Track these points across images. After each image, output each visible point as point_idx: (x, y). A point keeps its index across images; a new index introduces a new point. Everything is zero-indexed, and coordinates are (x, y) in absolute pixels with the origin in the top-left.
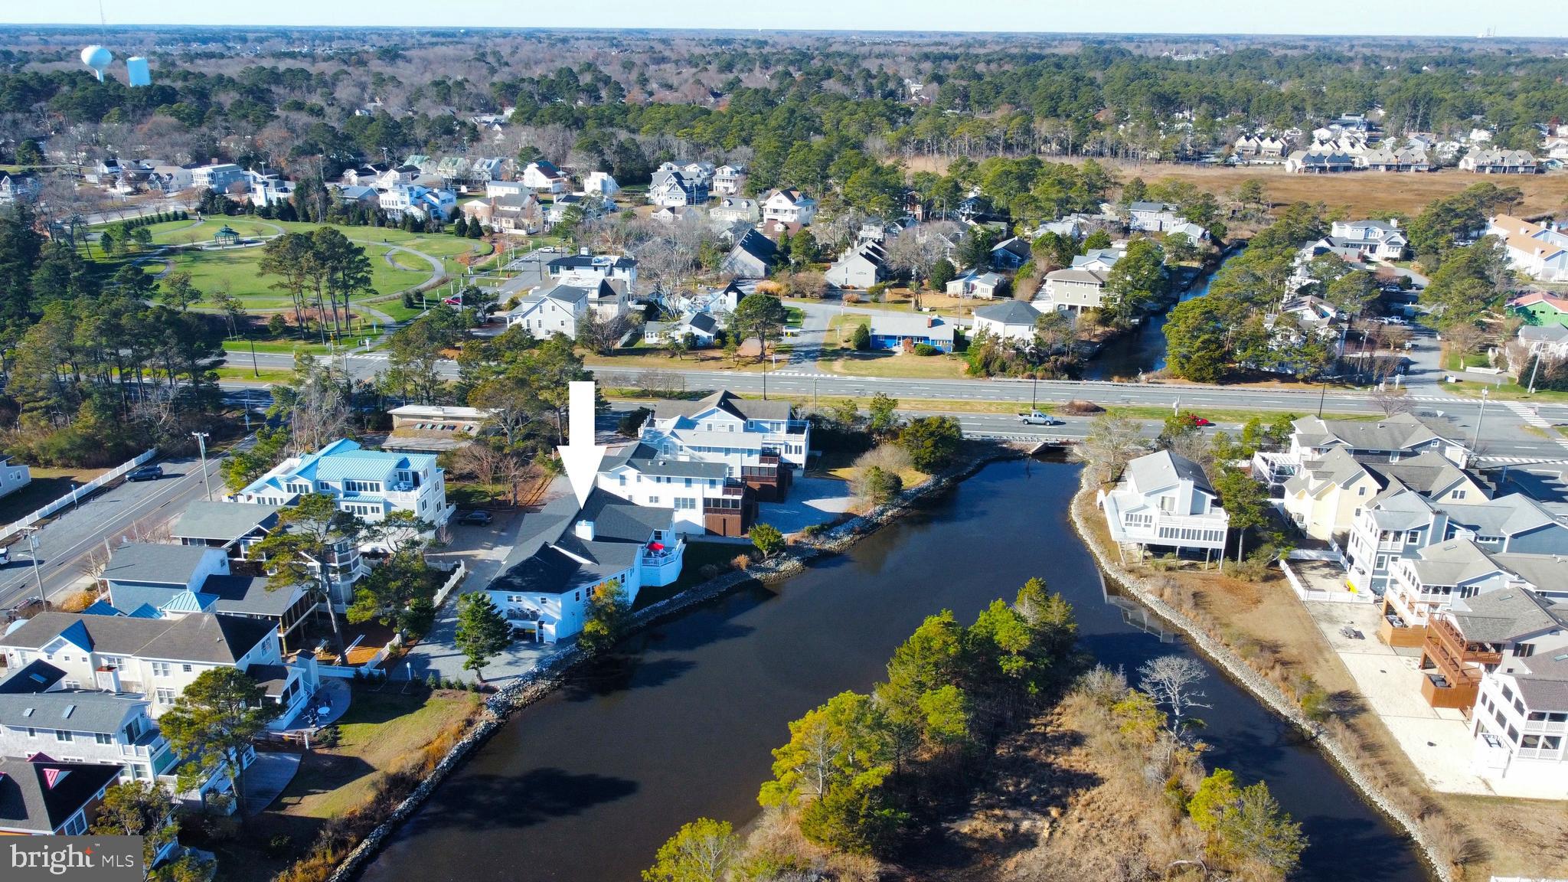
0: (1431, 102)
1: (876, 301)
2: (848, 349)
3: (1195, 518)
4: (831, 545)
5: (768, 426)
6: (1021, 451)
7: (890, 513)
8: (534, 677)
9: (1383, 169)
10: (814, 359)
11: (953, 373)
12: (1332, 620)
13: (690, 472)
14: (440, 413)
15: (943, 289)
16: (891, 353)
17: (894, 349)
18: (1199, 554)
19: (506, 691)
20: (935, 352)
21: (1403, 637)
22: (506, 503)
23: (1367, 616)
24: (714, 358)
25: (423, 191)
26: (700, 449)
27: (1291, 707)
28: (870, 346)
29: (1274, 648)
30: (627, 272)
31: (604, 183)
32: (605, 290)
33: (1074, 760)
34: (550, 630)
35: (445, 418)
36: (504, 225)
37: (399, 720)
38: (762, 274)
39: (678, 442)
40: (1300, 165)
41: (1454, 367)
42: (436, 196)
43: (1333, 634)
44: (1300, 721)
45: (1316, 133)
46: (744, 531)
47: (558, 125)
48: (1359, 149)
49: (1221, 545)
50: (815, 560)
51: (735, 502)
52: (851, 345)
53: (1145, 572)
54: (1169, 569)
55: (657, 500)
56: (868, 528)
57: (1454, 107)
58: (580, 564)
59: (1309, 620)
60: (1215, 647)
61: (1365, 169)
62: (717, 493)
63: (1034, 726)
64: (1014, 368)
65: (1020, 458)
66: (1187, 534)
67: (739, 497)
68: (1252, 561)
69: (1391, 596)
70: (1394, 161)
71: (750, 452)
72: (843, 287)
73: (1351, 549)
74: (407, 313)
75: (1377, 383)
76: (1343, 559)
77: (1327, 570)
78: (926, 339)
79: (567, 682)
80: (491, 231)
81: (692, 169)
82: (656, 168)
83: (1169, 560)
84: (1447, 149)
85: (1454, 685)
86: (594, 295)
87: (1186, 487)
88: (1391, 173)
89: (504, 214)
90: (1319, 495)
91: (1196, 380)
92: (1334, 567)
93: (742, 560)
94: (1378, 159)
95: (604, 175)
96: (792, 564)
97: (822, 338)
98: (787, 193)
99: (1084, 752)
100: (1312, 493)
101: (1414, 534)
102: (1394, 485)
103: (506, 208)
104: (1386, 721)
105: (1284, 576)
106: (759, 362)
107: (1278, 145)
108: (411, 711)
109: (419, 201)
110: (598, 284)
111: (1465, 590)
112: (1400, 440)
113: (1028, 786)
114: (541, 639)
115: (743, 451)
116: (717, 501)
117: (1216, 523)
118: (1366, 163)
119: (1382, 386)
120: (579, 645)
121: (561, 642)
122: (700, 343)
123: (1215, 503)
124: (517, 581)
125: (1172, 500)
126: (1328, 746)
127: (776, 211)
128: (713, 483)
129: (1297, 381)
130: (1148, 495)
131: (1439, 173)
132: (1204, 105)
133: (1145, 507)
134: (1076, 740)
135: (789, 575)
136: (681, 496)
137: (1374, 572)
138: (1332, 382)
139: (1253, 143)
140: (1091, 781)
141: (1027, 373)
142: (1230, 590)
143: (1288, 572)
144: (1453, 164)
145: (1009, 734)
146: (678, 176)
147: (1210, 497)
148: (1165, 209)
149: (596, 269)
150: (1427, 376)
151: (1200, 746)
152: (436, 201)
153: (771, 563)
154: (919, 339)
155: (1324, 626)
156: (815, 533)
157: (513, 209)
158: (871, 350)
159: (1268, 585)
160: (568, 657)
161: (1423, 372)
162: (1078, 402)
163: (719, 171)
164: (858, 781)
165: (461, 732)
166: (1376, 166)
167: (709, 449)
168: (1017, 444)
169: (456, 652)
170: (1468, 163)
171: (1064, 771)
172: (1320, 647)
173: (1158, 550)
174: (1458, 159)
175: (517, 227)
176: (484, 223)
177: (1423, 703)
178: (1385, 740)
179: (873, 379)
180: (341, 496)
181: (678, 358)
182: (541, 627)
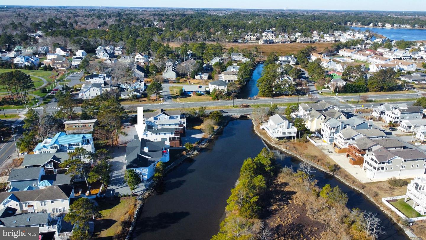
0: (287, 26)
1: (178, 82)
2: (178, 96)
3: (289, 129)
4: (203, 146)
5: (175, 117)
6: (235, 118)
7: (213, 136)
8: (146, 190)
9: (280, 43)
10: (171, 99)
11: (208, 100)
12: (324, 149)
13: (164, 131)
14: (80, 122)
15: (194, 78)
16: (190, 96)
17: (190, 94)
18: (290, 138)
19: (141, 195)
20: (201, 95)
21: (342, 151)
22: (110, 145)
23: (331, 148)
24: (143, 101)
25: (28, 57)
26: (162, 125)
27: (326, 170)
28: (184, 94)
29: (315, 157)
30: (110, 78)
31: (82, 53)
32: (106, 84)
33: (287, 189)
34: (146, 177)
35: (82, 124)
36: (58, 66)
37: (115, 207)
38: (144, 77)
39: (156, 124)
40: (262, 42)
41: (319, 89)
42: (33, 59)
43: (326, 152)
44: (329, 172)
45: (263, 34)
46: (180, 145)
47: (62, 36)
48: (274, 38)
49: (295, 135)
50: (201, 150)
51: (178, 138)
52: (179, 94)
53: (280, 144)
54: (285, 142)
55: (156, 139)
56: (210, 141)
57: (292, 27)
58: (148, 159)
59: (320, 150)
60: (303, 159)
61: (276, 43)
62: (173, 136)
63: (275, 183)
64: (224, 97)
65: (236, 119)
66: (288, 133)
67: (179, 136)
68: (302, 138)
69: (335, 142)
70: (283, 41)
71: (176, 124)
72: (167, 79)
73: (322, 133)
74: (43, 95)
75: (306, 94)
76: (320, 135)
77: (317, 138)
78: (199, 91)
79: (155, 190)
80: (54, 68)
81: (108, 48)
82: (96, 48)
83: (284, 140)
84: (293, 37)
85: (357, 160)
86: (103, 85)
87: (286, 122)
88: (282, 44)
89: (57, 63)
90: (312, 121)
91: (267, 97)
92: (318, 137)
93: (184, 153)
94: (279, 40)
95: (83, 51)
96: (196, 152)
97: (170, 93)
98: (141, 54)
99: (289, 187)
100: (310, 121)
101: (337, 128)
102: (328, 117)
103: (58, 62)
104: (346, 169)
105: (309, 141)
106: (157, 101)
107: (255, 37)
108: (118, 204)
109: (27, 60)
110: (103, 83)
111: (353, 139)
112: (324, 107)
113: (281, 196)
114: (143, 180)
115: (174, 124)
116: (173, 138)
117: (294, 129)
118: (277, 41)
119: (307, 95)
120: (153, 180)
121: (148, 180)
122: (138, 97)
123: (292, 126)
124: (134, 165)
125: (283, 126)
126: (337, 177)
127: (138, 59)
128: (172, 133)
129: (288, 95)
130: (278, 125)
131: (293, 43)
132: (235, 27)
133: (277, 128)
134: (286, 184)
135: (197, 155)
136: (163, 138)
137: (330, 137)
138: (296, 95)
139: (249, 37)
140: (294, 193)
141: (227, 99)
142: (300, 145)
143: (310, 140)
144: (295, 41)
145: (270, 185)
146: (105, 50)
147: (291, 124)
148: (240, 55)
149: (100, 78)
150: (315, 92)
151: (316, 181)
152: (33, 60)
153: (191, 153)
154: (196, 91)
155: (323, 151)
156: (199, 144)
157: (60, 62)
158: (184, 95)
159: (307, 143)
160: (152, 183)
161: (313, 91)
162: (244, 105)
163: (116, 48)
164: (251, 200)
165: (135, 207)
166: (279, 42)
167: (165, 125)
168: (234, 116)
169: (120, 187)
170: (298, 41)
171: (287, 191)
172: (325, 156)
173: (281, 138)
174: (296, 40)
175: (62, 67)
176: (52, 66)
177: (351, 165)
178: (347, 173)
179: (189, 103)
180: (68, 148)
181: (134, 101)
182: (143, 177)
